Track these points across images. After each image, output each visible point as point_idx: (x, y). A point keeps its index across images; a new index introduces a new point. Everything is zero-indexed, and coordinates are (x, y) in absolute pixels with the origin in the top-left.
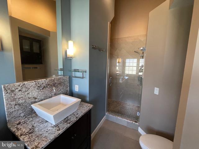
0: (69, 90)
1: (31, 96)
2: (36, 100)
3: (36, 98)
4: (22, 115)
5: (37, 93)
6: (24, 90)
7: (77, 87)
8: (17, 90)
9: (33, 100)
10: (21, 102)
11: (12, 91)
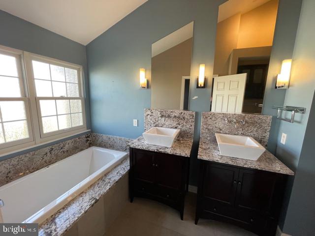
0: (268, 136)
1: (217, 126)
2: (221, 132)
3: (221, 130)
4: (209, 138)
5: (223, 125)
6: (213, 119)
7: (284, 137)
8: (209, 118)
9: (218, 131)
10: (209, 127)
11: (206, 117)
